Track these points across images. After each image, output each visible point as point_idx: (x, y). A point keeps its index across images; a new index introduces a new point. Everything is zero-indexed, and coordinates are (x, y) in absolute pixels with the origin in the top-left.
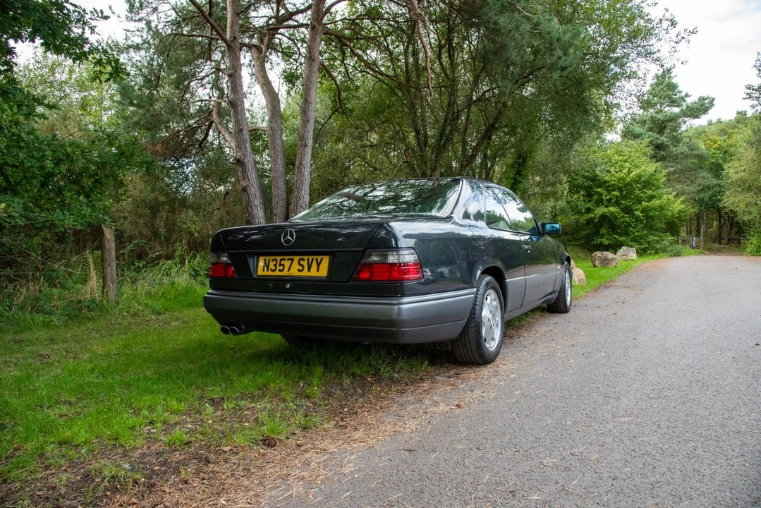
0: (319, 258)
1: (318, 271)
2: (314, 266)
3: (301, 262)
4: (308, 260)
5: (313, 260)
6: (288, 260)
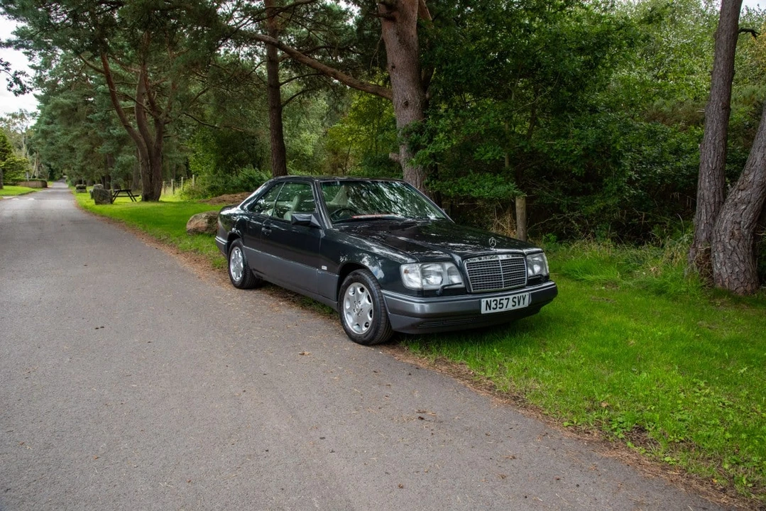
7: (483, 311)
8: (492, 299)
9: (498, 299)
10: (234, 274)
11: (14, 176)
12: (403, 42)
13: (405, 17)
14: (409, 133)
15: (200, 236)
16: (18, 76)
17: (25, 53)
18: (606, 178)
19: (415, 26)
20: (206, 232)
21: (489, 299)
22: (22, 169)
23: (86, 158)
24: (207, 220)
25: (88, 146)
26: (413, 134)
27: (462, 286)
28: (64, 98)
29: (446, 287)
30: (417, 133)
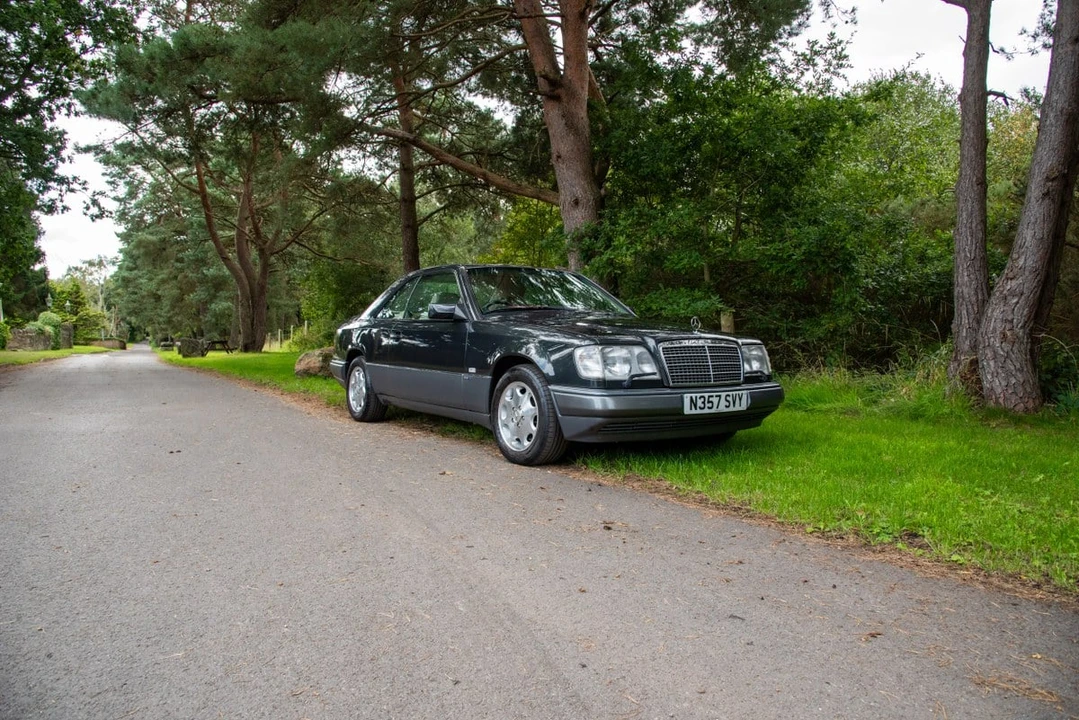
7: (687, 410)
8: (699, 395)
9: (706, 395)
10: (353, 403)
11: (87, 333)
12: (571, 125)
13: (573, 95)
14: (580, 238)
15: (313, 378)
16: (96, 197)
17: (108, 182)
18: (835, 289)
19: (585, 107)
20: (320, 374)
21: (694, 395)
22: (97, 325)
23: (173, 307)
24: (321, 358)
25: (176, 292)
26: (587, 239)
27: (657, 377)
28: (151, 234)
29: (636, 378)
30: (590, 238)
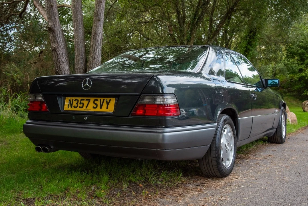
0: (108, 99)
1: (107, 108)
2: (105, 105)
3: (96, 102)
4: (100, 100)
5: (104, 100)
6: (87, 100)
